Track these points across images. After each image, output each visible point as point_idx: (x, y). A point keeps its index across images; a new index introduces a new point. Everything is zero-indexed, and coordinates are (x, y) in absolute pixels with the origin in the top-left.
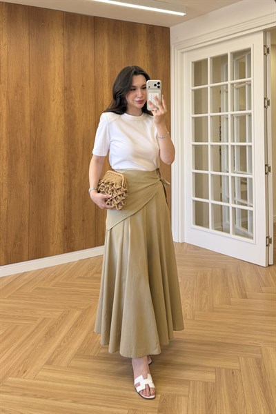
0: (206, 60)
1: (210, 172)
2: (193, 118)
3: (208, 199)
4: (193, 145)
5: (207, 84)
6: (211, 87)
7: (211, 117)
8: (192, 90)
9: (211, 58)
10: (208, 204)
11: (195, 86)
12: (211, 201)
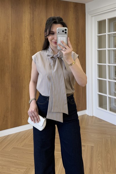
0: (105, 20)
1: (107, 80)
2: (98, 50)
3: (106, 94)
4: (98, 65)
5: (106, 33)
6: (108, 34)
7: (108, 50)
8: (97, 36)
9: (108, 19)
10: (106, 97)
11: (99, 34)
12: (108, 95)
